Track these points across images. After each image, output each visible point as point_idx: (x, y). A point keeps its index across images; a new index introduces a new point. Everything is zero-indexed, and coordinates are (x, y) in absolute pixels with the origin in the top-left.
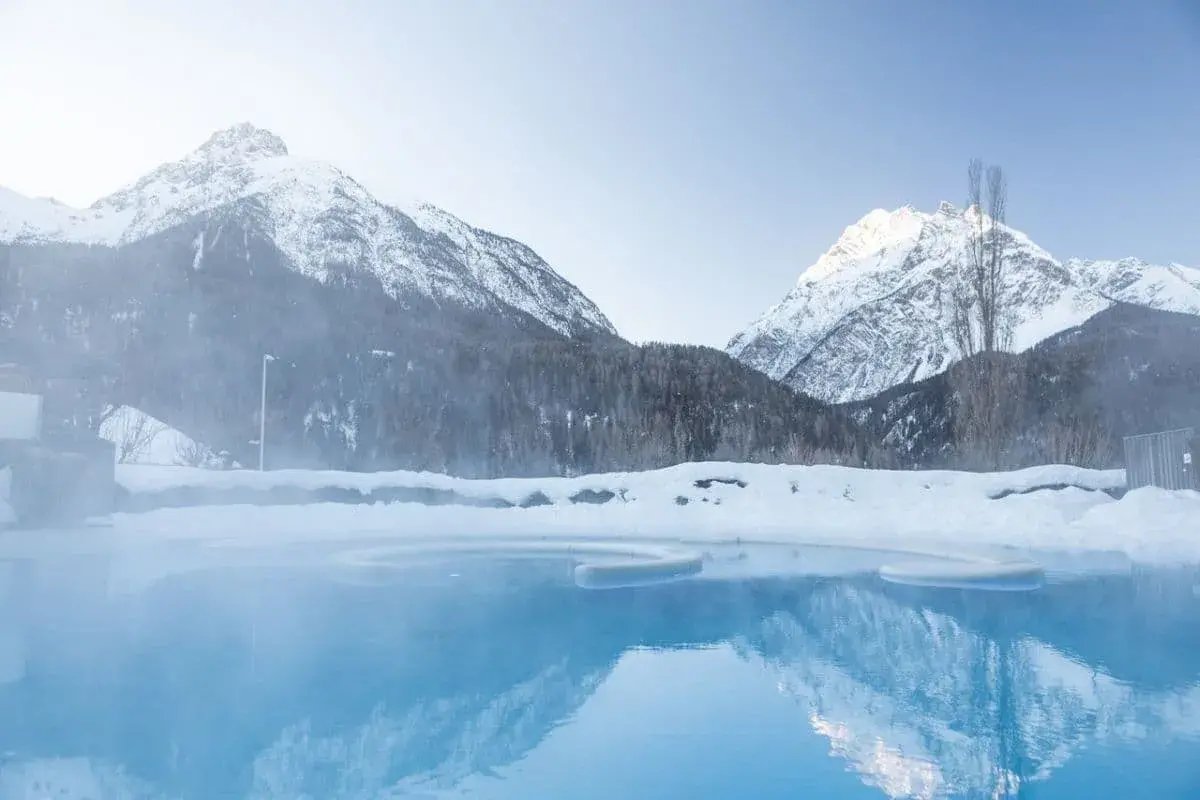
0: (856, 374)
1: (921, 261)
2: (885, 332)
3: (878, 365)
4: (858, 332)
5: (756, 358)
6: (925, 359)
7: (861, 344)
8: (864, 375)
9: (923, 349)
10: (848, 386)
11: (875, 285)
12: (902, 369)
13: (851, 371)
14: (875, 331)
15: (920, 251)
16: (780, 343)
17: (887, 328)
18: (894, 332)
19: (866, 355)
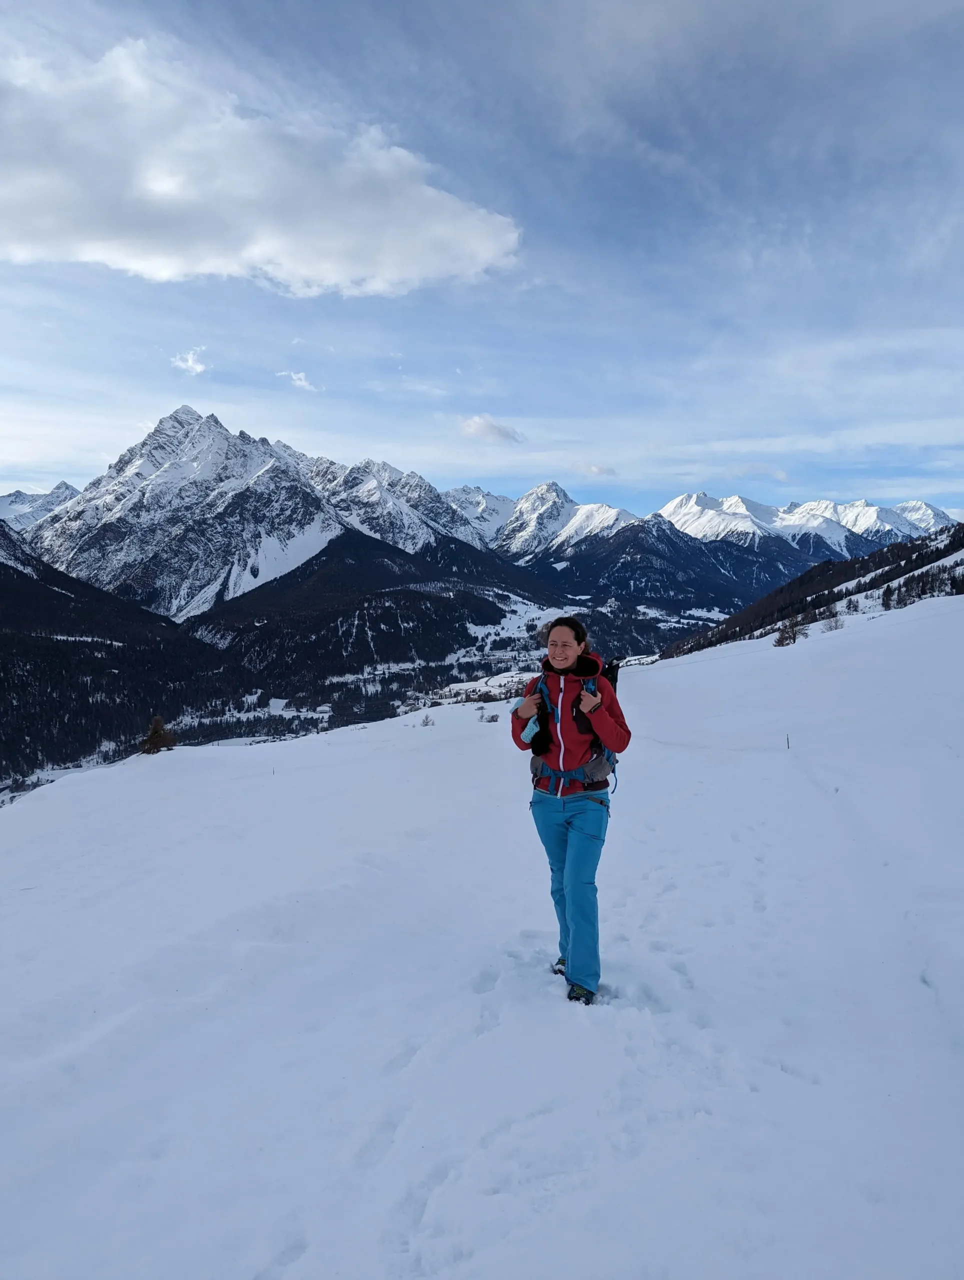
0: (192, 570)
1: (228, 478)
2: (210, 540)
3: (206, 564)
4: (191, 538)
5: (104, 540)
6: (236, 562)
7: (193, 548)
8: (198, 570)
9: (234, 554)
10: (187, 578)
11: (194, 490)
12: (222, 569)
13: (188, 568)
14: (202, 538)
15: (227, 470)
16: (123, 530)
17: (210, 537)
18: (216, 541)
19: (198, 556)
